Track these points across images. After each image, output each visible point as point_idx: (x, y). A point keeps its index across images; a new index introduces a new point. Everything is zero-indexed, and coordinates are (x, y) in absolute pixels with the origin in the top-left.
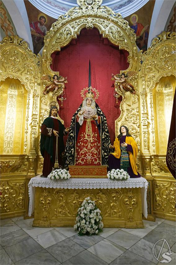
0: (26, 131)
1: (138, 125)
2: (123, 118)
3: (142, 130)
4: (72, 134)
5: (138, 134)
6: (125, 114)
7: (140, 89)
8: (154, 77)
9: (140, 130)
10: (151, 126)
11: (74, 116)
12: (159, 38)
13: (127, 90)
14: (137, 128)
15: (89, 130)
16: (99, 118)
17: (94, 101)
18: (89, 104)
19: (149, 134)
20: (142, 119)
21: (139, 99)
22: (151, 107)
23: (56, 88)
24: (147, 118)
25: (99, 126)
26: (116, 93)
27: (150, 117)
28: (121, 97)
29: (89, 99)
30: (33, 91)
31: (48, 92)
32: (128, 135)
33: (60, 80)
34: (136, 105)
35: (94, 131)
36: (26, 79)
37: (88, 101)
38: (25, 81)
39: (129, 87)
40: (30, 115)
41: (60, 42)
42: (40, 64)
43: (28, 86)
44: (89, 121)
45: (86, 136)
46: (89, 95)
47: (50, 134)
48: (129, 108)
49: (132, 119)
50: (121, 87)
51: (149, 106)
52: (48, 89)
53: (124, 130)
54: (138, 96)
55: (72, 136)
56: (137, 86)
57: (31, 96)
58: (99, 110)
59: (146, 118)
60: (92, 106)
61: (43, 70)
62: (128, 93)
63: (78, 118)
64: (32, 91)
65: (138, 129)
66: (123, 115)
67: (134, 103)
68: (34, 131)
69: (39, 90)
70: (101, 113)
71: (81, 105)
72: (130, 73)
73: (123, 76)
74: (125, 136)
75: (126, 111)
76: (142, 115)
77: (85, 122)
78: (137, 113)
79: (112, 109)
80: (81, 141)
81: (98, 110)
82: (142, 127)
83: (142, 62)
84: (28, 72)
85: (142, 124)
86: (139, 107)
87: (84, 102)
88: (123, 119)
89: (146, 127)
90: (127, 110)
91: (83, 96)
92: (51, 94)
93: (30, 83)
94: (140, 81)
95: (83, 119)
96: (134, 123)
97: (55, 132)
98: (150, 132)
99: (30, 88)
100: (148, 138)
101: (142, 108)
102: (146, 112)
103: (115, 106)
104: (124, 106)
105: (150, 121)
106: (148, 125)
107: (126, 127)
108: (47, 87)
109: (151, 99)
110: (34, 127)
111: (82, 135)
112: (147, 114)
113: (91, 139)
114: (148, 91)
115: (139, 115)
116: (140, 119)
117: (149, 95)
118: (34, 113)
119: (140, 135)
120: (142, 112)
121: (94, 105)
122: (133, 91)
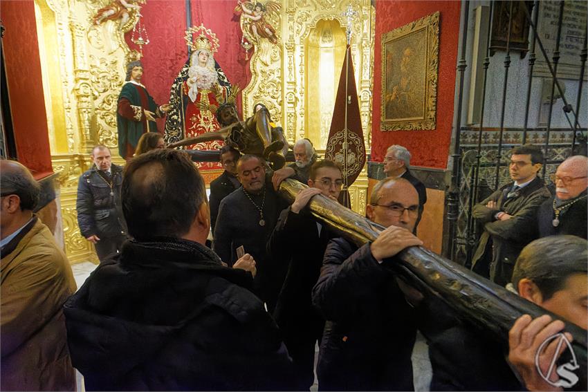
0: (66, 105)
1: (280, 99)
2: (256, 86)
3: (286, 110)
4: (175, 117)
5: (280, 116)
6: (260, 78)
7: (284, 36)
8: (309, 16)
9: (283, 109)
10: (299, 104)
11: (176, 83)
13: (263, 35)
14: (277, 106)
16: (224, 91)
17: (211, 56)
18: (203, 63)
19: (296, 117)
20: (286, 91)
21: (282, 55)
22: (301, 72)
23: (125, 16)
24: (295, 90)
26: (246, 40)
27: (298, 90)
28: (253, 48)
29: (204, 52)
30: (67, 14)
31: (105, 20)
34: (276, 66)
37: (201, 57)
39: (267, 30)
40: (70, 69)
44: (204, 93)
45: (202, 120)
46: (203, 45)
47: (138, 116)
48: (266, 69)
49: (270, 90)
50: (254, 28)
52: (106, 14)
54: (281, 47)
55: (176, 121)
56: (280, 28)
57: (65, 26)
58: (222, 73)
59: (292, 91)
60: (208, 65)
62: (265, 44)
63: (187, 88)
65: (280, 107)
66: (255, 82)
67: (273, 61)
68: (85, 105)
69: (82, 14)
70: (226, 80)
71: (188, 63)
72: (269, 3)
73: (258, 9)
75: (260, 74)
76: (286, 85)
77: (199, 96)
78: (278, 80)
79: (233, 67)
80: (194, 130)
81: (219, 75)
82: (286, 105)
85: (286, 101)
86: (282, 69)
87: (194, 57)
88: (256, 90)
89: (292, 105)
90: (262, 72)
91: (189, 44)
94: (285, 19)
95: (196, 90)
96: (273, 97)
97: (147, 113)
98: (298, 114)
99: (59, 7)
100: (295, 124)
101: (286, 72)
102: (293, 80)
103: (238, 61)
104: (256, 65)
105: (298, 95)
108: (101, 11)
109: (301, 56)
110: (84, 99)
111: (195, 119)
112: (294, 83)
113: (212, 127)
114: (297, 39)
115: (282, 84)
116: (282, 91)
117: (298, 48)
118: (80, 67)
119: (282, 118)
120: (287, 79)
121: (211, 63)
122: (273, 38)
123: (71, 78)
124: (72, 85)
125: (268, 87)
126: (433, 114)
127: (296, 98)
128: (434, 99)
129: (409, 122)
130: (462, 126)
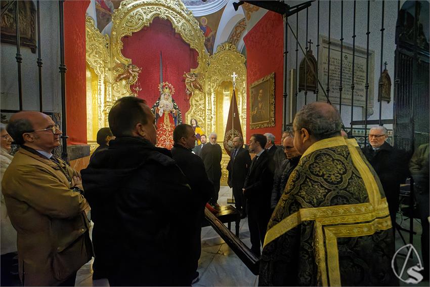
0: (99, 117)
1: (203, 118)
2: (192, 111)
3: (207, 122)
5: (204, 125)
6: (194, 108)
7: (207, 89)
8: (218, 80)
9: (205, 122)
10: (213, 119)
11: (153, 108)
12: (223, 47)
13: (196, 87)
15: (167, 121)
17: (171, 96)
18: (167, 99)
19: (211, 126)
20: (207, 113)
21: (205, 97)
22: (214, 105)
23: (131, 77)
24: (211, 113)
25: (175, 118)
26: (188, 90)
27: (213, 113)
28: (191, 93)
29: (167, 94)
30: (104, 76)
31: (121, 80)
32: (198, 126)
33: (134, 70)
34: (202, 102)
35: (171, 122)
36: (95, 61)
37: (166, 96)
38: (94, 64)
39: (198, 85)
40: (103, 101)
41: (131, 26)
42: (108, 46)
43: (98, 71)
44: (166, 113)
45: (165, 126)
46: (167, 91)
48: (197, 103)
50: (192, 84)
51: (213, 103)
52: (122, 77)
53: (194, 122)
54: (205, 94)
56: (204, 85)
57: (102, 81)
60: (169, 100)
61: (113, 54)
62: (197, 92)
63: (158, 110)
64: (102, 77)
65: (203, 121)
66: (192, 109)
67: (201, 100)
69: (110, 76)
70: (177, 107)
71: (159, 99)
72: (199, 73)
73: (194, 76)
74: (195, 128)
75: (194, 106)
76: (207, 111)
77: (164, 114)
78: (203, 108)
80: (161, 130)
81: (174, 105)
82: (207, 120)
83: (209, 64)
84: (96, 54)
85: (207, 118)
86: (205, 103)
87: (162, 96)
88: (192, 113)
89: (209, 120)
90: (196, 105)
91: (161, 90)
92: (124, 82)
93: (100, 67)
94: (207, 81)
95: (162, 111)
96: (200, 116)
98: (212, 124)
99: (100, 73)
100: (211, 129)
101: (207, 105)
102: (210, 108)
104: (193, 101)
105: (212, 115)
106: (211, 120)
107: (195, 120)
108: (120, 75)
109: (214, 97)
111: (161, 125)
112: (211, 110)
113: (169, 128)
114: (212, 91)
115: (205, 110)
116: (205, 114)
117: (213, 94)
118: (108, 100)
119: (205, 126)
120: (207, 108)
121: (171, 99)
122: (201, 89)
123: (103, 105)
124: (102, 108)
125: (198, 112)
126: (273, 119)
127: (212, 117)
128: (273, 112)
129: (263, 124)
130: (287, 124)
